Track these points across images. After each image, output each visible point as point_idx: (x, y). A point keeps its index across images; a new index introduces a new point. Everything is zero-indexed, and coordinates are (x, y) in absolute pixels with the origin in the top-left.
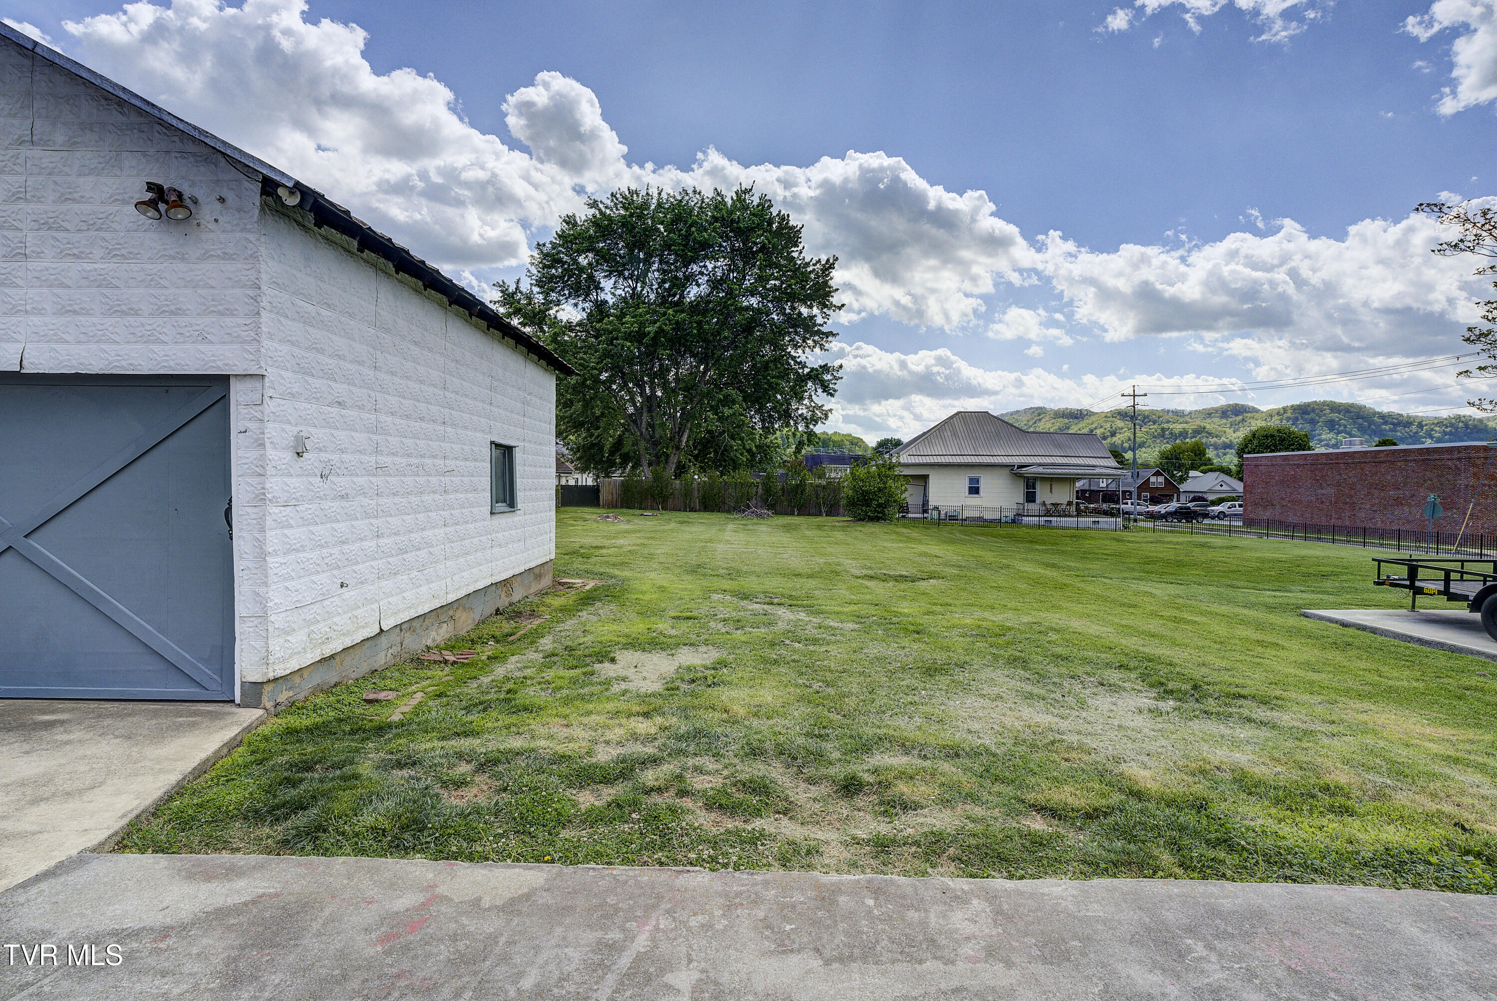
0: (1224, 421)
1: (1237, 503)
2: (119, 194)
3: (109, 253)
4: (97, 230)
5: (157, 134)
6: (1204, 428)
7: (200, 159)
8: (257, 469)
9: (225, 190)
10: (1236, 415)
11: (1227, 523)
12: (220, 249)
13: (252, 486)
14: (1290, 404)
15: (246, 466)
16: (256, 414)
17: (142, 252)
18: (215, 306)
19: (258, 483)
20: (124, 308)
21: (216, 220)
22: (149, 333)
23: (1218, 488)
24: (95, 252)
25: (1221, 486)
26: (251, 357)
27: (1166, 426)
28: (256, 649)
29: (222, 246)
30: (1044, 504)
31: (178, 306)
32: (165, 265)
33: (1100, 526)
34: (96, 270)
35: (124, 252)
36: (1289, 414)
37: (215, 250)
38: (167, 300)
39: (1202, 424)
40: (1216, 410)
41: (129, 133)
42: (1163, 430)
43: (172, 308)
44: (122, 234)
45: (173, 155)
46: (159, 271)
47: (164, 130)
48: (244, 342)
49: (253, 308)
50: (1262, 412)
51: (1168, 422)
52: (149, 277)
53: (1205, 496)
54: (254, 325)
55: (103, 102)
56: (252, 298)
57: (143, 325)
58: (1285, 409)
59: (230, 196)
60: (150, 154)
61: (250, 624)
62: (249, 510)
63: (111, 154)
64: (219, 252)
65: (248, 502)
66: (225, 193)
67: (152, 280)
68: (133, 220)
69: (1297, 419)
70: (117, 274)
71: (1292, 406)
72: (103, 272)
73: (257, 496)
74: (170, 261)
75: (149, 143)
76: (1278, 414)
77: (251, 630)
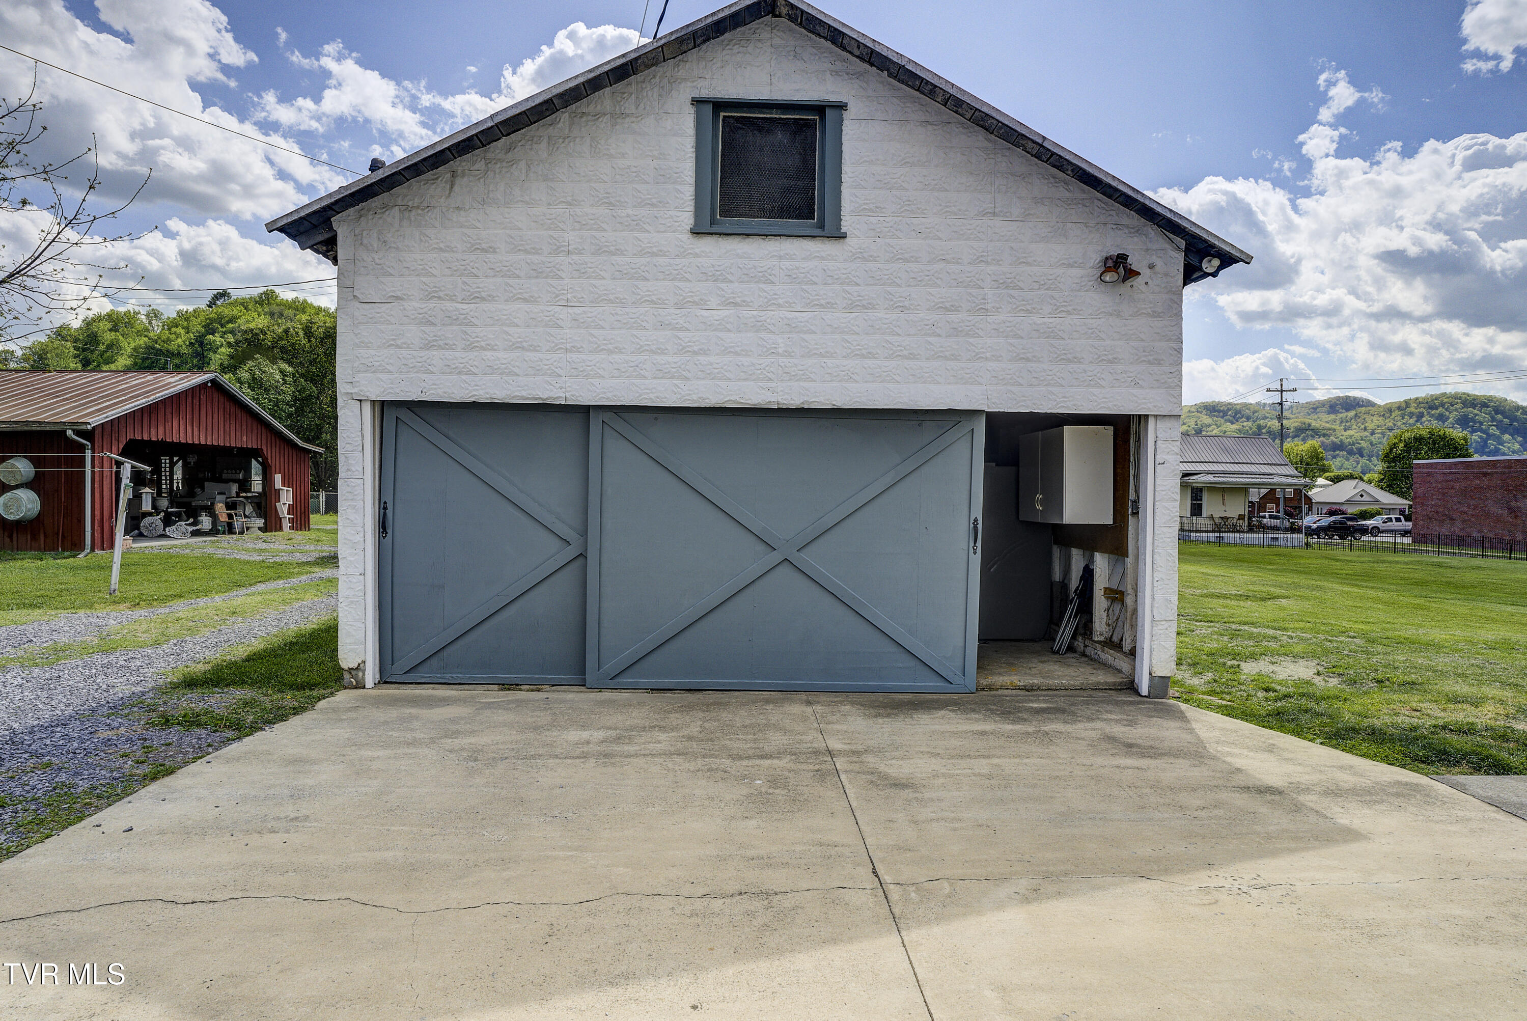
0: (1333, 417)
1: (1393, 516)
2: (1066, 259)
3: (1056, 310)
4: (1046, 289)
5: (1097, 208)
6: (1310, 425)
7: (1133, 230)
8: (1172, 495)
9: (1154, 257)
10: (1347, 410)
11: (1392, 540)
12: (1151, 308)
13: (1169, 509)
14: (1413, 397)
15: (1164, 493)
16: (1173, 448)
17: (1084, 309)
18: (1146, 356)
19: (1173, 508)
20: (1070, 356)
21: (1147, 283)
22: (1090, 378)
23: (1358, 498)
24: (1044, 308)
25: (1362, 496)
26: (1175, 400)
27: (1262, 422)
28: (1165, 648)
29: (1151, 305)
30: (1212, 518)
31: (1115, 356)
32: (1103, 320)
33: (1280, 542)
34: (1045, 323)
35: (1070, 308)
36: (1412, 409)
37: (1146, 308)
38: (1105, 351)
39: (1307, 421)
40: (1322, 404)
41: (1074, 207)
42: (1259, 427)
43: (1110, 357)
44: (1067, 293)
45: (1110, 226)
46: (1099, 325)
47: (1103, 205)
48: (1169, 387)
49: (1176, 358)
50: (1379, 406)
51: (1265, 418)
52: (1090, 331)
53: (1344, 508)
54: (1176, 373)
55: (1052, 180)
56: (1176, 350)
57: (1085, 371)
58: (1407, 403)
59: (1159, 263)
60: (1090, 225)
61: (1161, 627)
62: (1165, 530)
63: (1059, 224)
64: (1149, 311)
65: (1165, 523)
66: (1154, 259)
67: (1092, 333)
68: (1077, 281)
69: (1421, 416)
70: (1062, 328)
71: (1417, 399)
72: (1051, 325)
73: (1173, 518)
74: (1107, 317)
75: (1091, 216)
76: (1399, 408)
77: (1161, 632)
